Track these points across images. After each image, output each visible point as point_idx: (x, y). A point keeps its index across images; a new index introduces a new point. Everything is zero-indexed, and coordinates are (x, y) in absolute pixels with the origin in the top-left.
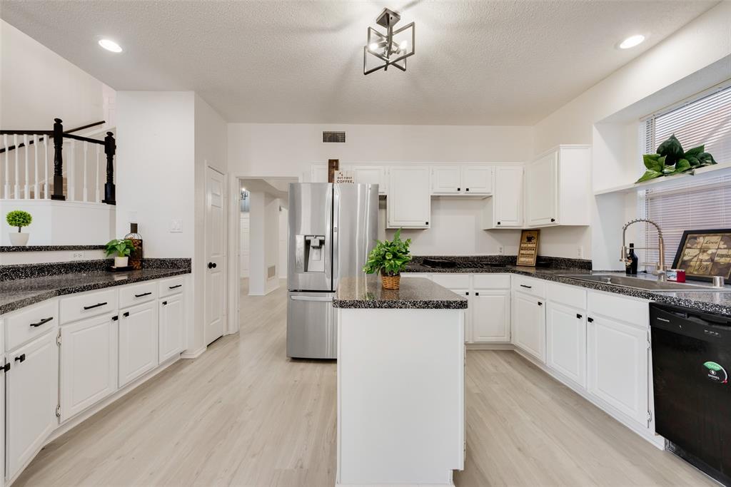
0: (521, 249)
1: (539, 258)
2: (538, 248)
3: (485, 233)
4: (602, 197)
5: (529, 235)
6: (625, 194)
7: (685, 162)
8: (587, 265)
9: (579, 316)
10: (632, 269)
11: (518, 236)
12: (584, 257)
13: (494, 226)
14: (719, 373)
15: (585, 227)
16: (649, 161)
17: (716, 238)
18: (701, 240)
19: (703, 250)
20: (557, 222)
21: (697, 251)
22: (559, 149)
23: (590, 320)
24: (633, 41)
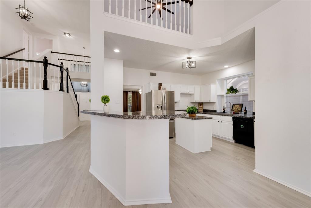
0: (199, 107)
1: (204, 110)
2: (202, 107)
3: (191, 103)
4: (218, 96)
5: (201, 104)
6: (222, 96)
7: (234, 91)
8: (215, 111)
9: (219, 121)
10: (224, 112)
11: (198, 104)
12: (215, 109)
13: (194, 102)
14: (243, 127)
15: (215, 103)
16: (228, 90)
17: (238, 105)
18: (236, 106)
19: (236, 108)
20: (210, 101)
21: (235, 108)
22: (210, 84)
23: (221, 122)
24: (226, 66)
